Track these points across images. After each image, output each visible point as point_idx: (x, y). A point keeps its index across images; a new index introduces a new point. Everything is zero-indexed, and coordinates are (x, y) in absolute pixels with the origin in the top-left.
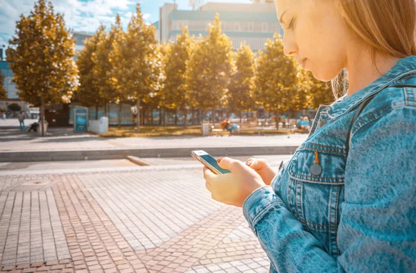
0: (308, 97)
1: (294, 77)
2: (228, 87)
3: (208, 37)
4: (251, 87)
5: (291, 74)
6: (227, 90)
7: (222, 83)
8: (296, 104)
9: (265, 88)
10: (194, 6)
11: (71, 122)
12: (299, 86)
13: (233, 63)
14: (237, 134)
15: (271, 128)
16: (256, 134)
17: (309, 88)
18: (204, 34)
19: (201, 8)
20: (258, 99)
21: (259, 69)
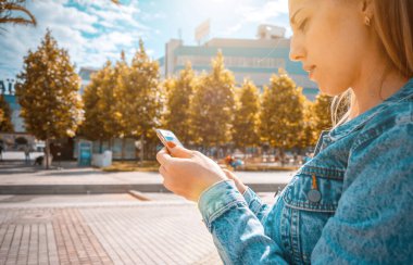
0: (314, 133)
1: (300, 112)
2: (233, 123)
3: (212, 73)
4: (256, 122)
5: (297, 110)
6: (231, 126)
7: (226, 118)
8: (302, 140)
9: (270, 124)
10: (199, 42)
11: (75, 156)
12: (305, 122)
13: (236, 98)
14: (240, 170)
15: (275, 165)
16: (260, 170)
17: (316, 124)
18: (208, 69)
19: (206, 44)
20: (263, 135)
21: (264, 105)
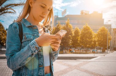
0: (97, 43)
3: (66, 25)
4: (79, 39)
5: (91, 36)
6: (71, 40)
7: (70, 38)
9: (83, 40)
10: (63, 16)
12: (93, 39)
13: (73, 32)
17: (97, 40)
19: (65, 16)
20: (81, 43)
21: (81, 34)
